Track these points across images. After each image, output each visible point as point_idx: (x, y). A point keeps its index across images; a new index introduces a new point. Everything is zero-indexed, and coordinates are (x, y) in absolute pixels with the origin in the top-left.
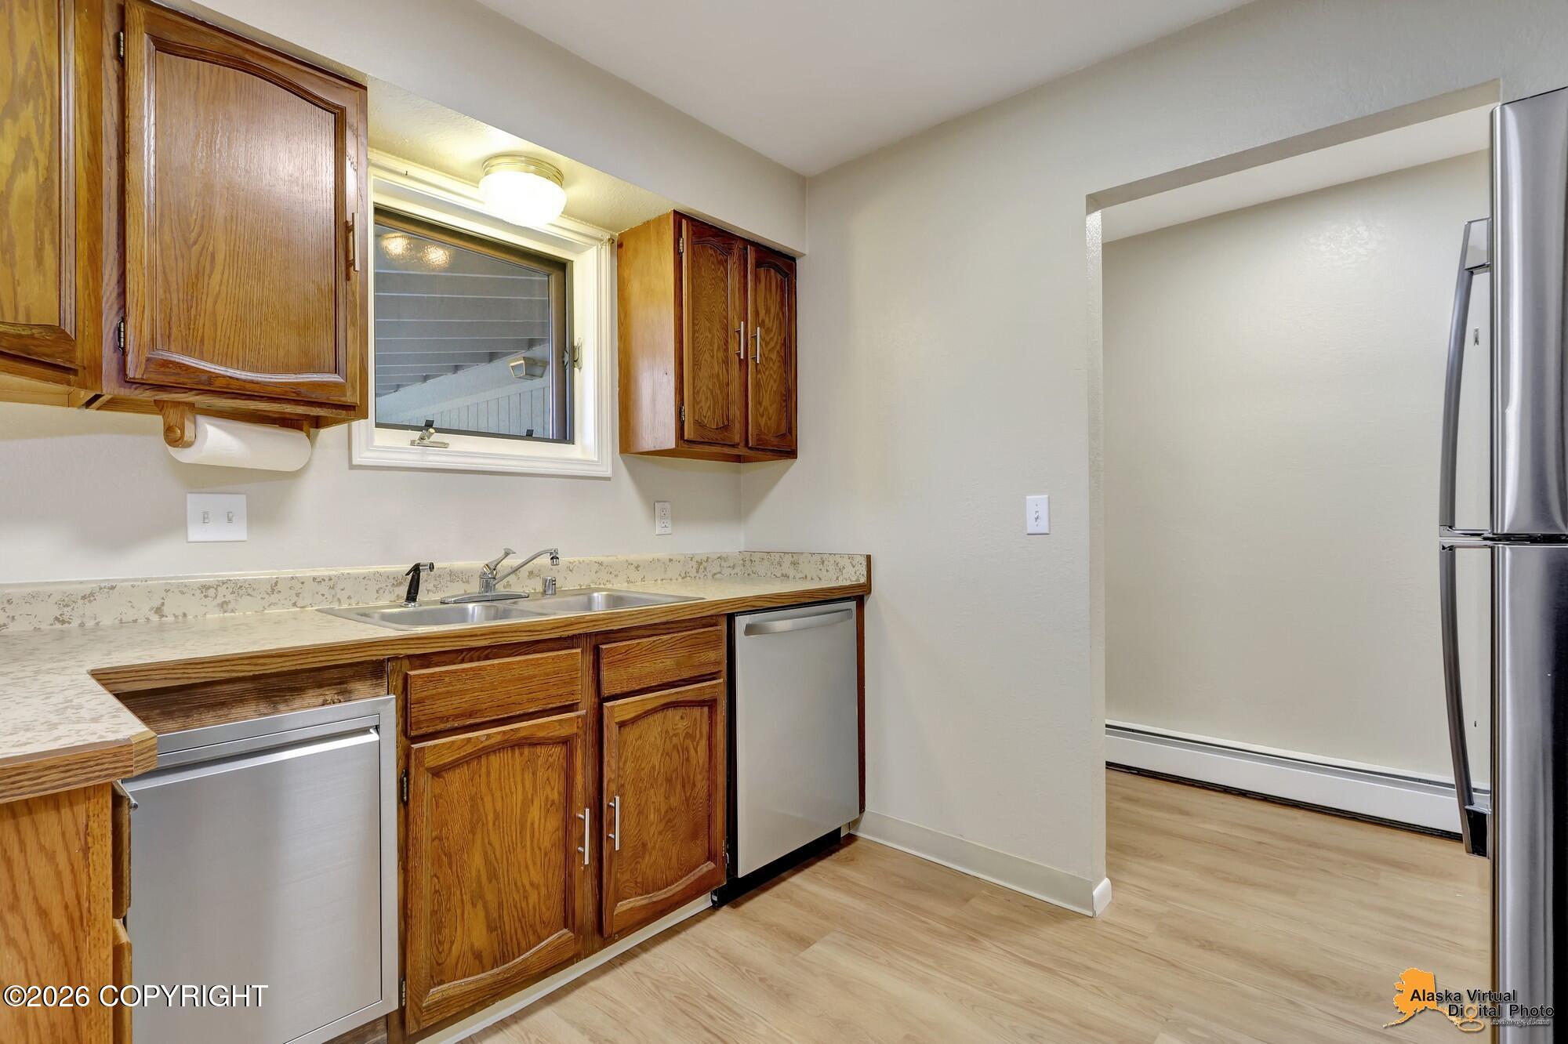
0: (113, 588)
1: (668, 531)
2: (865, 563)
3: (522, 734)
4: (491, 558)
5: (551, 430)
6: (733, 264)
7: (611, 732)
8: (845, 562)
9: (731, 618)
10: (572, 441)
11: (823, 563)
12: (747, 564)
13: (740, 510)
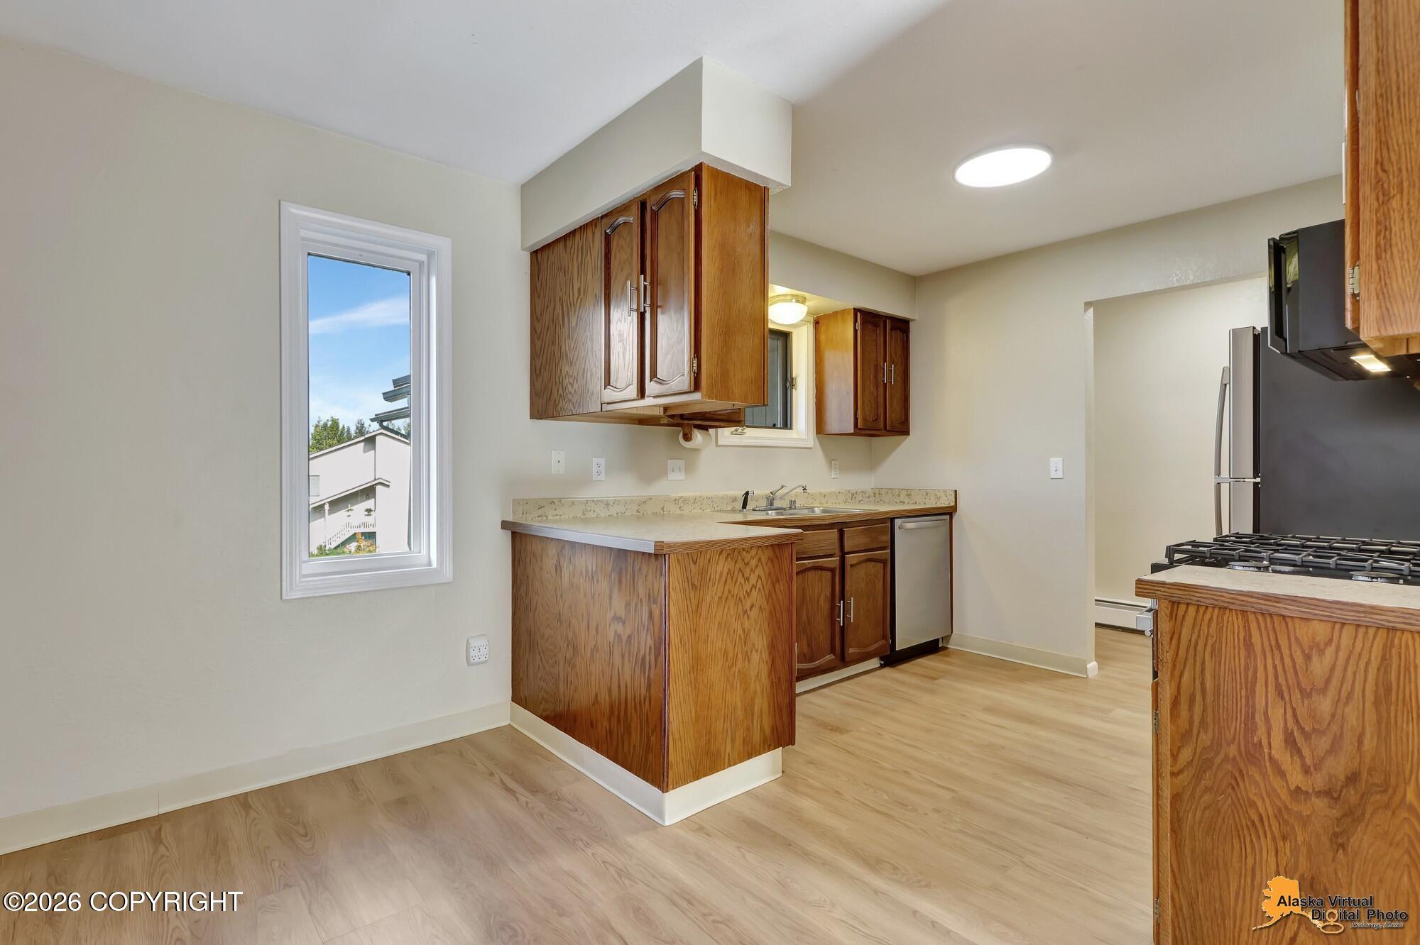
0: (651, 499)
1: (838, 476)
2: (954, 495)
3: (819, 565)
4: (773, 489)
5: (779, 423)
6: (880, 331)
7: (848, 569)
8: (942, 494)
9: (892, 520)
10: (791, 428)
11: (927, 494)
12: (877, 494)
13: (872, 464)
